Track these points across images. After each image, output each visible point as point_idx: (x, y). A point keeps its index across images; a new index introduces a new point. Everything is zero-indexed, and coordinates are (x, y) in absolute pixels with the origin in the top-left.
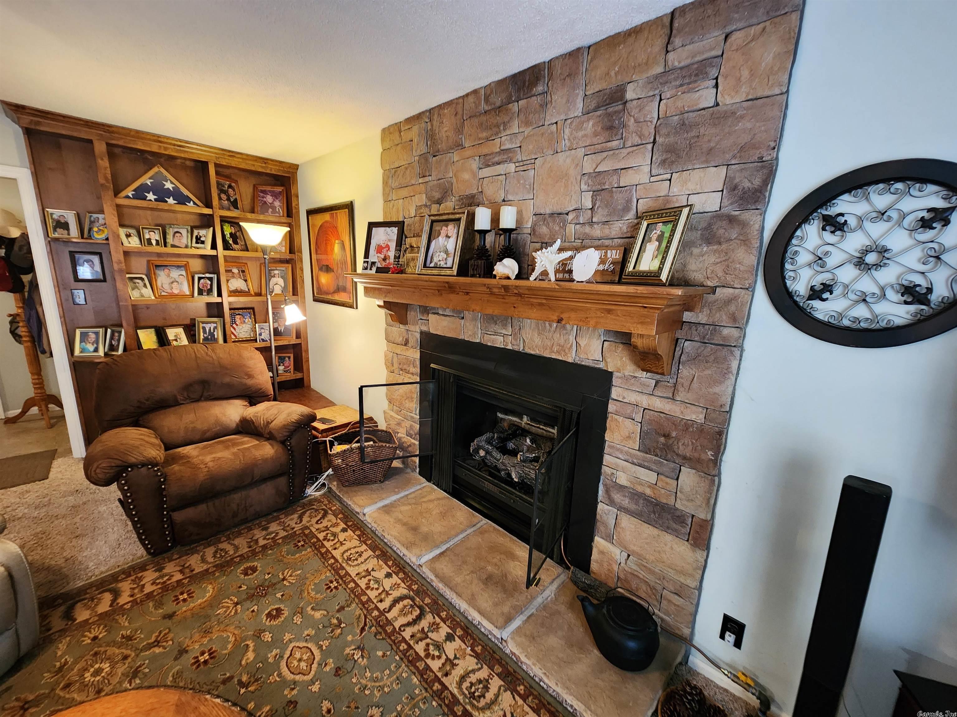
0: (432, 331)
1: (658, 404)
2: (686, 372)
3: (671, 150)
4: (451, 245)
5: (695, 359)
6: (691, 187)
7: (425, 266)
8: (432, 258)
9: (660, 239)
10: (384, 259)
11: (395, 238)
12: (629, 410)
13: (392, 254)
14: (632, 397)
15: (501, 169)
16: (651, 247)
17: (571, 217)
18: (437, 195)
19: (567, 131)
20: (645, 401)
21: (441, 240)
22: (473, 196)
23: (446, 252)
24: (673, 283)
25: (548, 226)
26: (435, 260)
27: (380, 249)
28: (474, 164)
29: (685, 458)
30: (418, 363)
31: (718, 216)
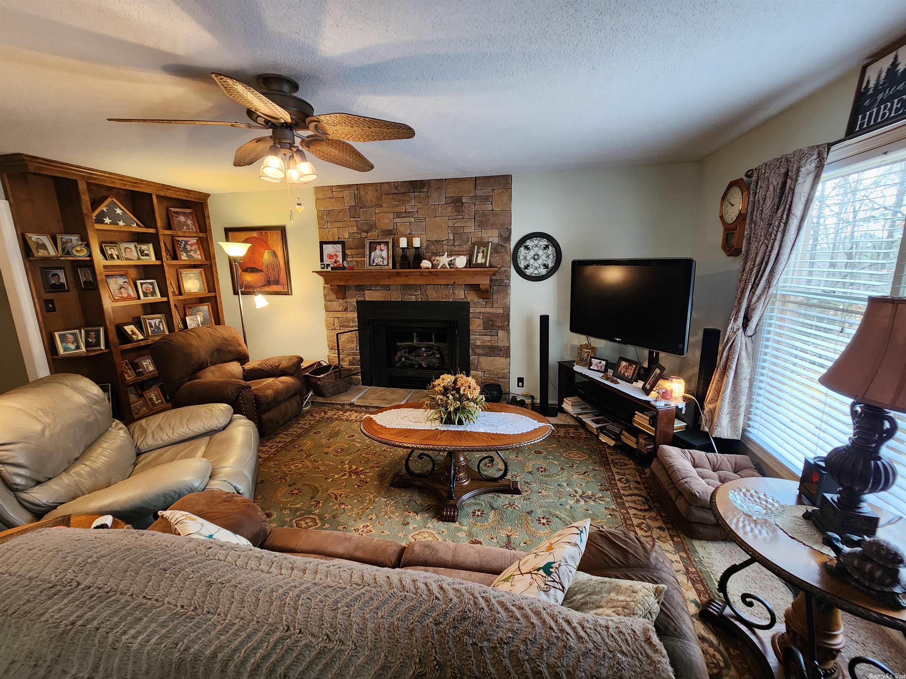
0: (367, 299)
1: (488, 310)
2: (495, 297)
3: (480, 222)
4: (384, 254)
5: (497, 292)
6: (489, 235)
7: (370, 265)
8: (373, 261)
9: (483, 252)
10: (335, 262)
11: (341, 250)
12: (478, 315)
13: (340, 259)
14: (479, 310)
15: (407, 220)
16: (480, 255)
17: (445, 242)
18: (365, 228)
19: (440, 209)
20: (483, 310)
21: (378, 252)
22: (391, 231)
23: (382, 258)
24: (491, 266)
25: (434, 246)
26: (376, 261)
27: (330, 257)
28: (391, 216)
29: (499, 327)
30: (356, 319)
31: (498, 245)
